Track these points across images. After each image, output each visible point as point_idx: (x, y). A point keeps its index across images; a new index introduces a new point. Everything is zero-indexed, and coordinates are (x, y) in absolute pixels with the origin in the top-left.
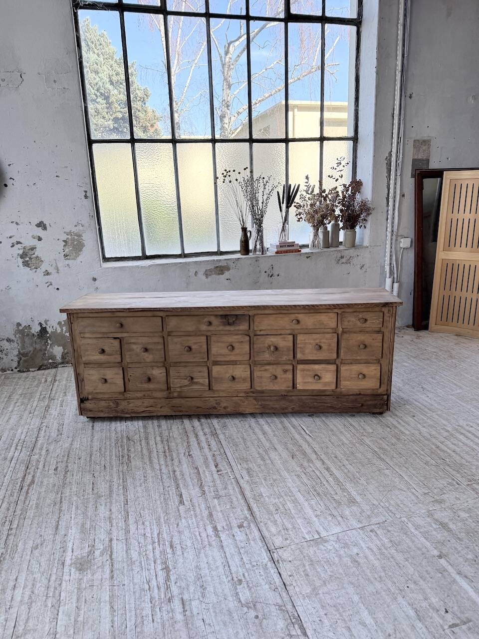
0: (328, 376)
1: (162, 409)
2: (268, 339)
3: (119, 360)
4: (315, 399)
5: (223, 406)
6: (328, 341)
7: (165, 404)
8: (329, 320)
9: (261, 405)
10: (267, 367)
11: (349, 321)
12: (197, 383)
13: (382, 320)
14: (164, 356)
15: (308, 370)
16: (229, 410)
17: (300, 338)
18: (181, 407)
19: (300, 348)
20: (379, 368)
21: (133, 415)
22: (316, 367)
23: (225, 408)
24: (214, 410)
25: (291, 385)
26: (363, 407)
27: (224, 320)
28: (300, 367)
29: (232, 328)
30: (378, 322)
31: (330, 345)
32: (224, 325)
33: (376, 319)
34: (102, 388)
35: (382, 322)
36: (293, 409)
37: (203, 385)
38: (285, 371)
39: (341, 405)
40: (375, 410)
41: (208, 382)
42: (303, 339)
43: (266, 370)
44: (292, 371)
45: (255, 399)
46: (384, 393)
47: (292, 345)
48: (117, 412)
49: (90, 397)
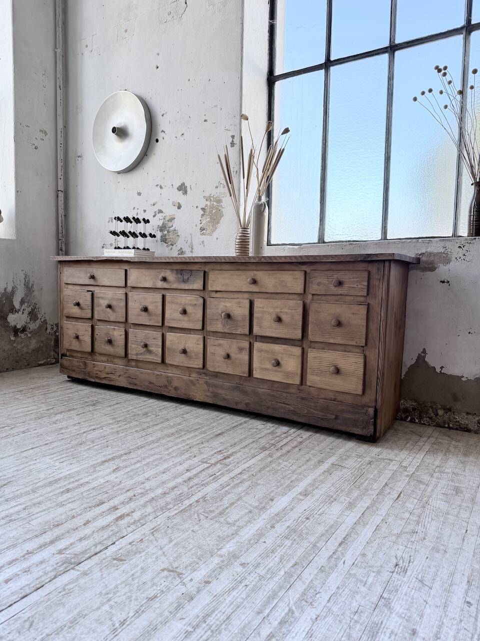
0: (291, 364)
1: (121, 378)
2: (222, 303)
3: (89, 316)
4: (273, 396)
5: (174, 387)
6: (292, 311)
7: (122, 373)
8: (293, 281)
9: (212, 393)
10: (221, 341)
11: (319, 284)
12: (150, 352)
13: (366, 283)
14: (125, 316)
15: (267, 352)
16: (179, 392)
17: (258, 304)
18: (135, 379)
19: (257, 318)
20: (362, 361)
21: (96, 381)
22: (277, 348)
23: (176, 389)
24: (165, 389)
25: (247, 369)
26: (339, 421)
27: (179, 276)
28: (257, 345)
29: (186, 286)
30: (360, 286)
31: (293, 317)
32: (179, 282)
33: (357, 282)
34: (75, 346)
35: (366, 287)
36: (247, 404)
37: (156, 355)
38: (241, 350)
39: (306, 411)
40: (355, 429)
41: (160, 353)
42: (261, 306)
43: (220, 345)
44: (248, 350)
45: (206, 383)
46: (370, 405)
47: (247, 313)
48: (85, 374)
49: (68, 353)
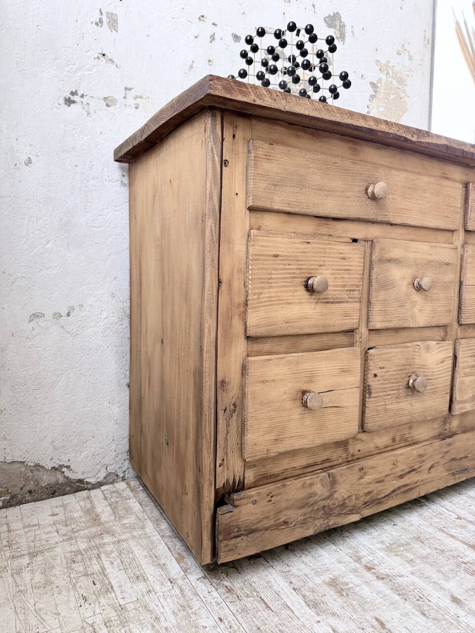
1: (432, 474)
21: (367, 512)
48: (328, 512)
49: (250, 476)
